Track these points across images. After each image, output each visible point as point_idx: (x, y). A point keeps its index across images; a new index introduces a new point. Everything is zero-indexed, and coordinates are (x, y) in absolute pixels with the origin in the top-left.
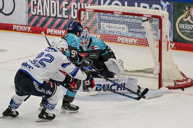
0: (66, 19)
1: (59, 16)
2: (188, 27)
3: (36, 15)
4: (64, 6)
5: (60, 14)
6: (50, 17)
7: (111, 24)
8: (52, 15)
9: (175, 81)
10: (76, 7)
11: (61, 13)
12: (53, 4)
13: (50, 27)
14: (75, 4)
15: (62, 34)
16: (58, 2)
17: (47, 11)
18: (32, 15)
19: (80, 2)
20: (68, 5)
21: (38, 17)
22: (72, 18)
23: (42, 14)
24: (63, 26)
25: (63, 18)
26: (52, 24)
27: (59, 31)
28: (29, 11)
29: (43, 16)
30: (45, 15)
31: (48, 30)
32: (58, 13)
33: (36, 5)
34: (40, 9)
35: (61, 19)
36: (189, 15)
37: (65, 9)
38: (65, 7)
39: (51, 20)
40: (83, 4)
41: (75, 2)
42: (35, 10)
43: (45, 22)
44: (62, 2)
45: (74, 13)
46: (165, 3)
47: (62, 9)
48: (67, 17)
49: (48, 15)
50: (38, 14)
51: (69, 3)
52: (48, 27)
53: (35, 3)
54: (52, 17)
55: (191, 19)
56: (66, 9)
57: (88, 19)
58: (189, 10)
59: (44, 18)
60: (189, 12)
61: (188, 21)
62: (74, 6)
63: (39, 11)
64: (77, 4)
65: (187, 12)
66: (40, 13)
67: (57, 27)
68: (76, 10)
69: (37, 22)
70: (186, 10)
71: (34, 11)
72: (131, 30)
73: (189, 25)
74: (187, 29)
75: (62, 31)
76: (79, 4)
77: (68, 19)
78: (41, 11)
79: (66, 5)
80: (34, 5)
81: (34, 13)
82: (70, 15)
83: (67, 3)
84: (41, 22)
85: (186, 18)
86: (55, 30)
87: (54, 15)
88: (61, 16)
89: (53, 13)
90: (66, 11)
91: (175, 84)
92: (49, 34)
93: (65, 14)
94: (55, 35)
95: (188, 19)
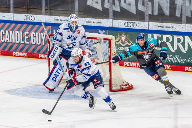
0: (28, 44)
1: (22, 42)
2: (120, 48)
3: (4, 42)
4: (26, 35)
5: (23, 41)
6: (15, 43)
8: (17, 42)
9: (120, 85)
10: (35, 35)
11: (23, 40)
12: (17, 34)
13: (15, 51)
14: (34, 33)
15: (24, 55)
16: (21, 32)
17: (13, 39)
18: (1, 42)
19: (38, 32)
20: (29, 34)
21: (6, 43)
22: (32, 43)
23: (9, 41)
24: (25, 49)
25: (25, 44)
26: (17, 48)
27: (22, 53)
29: (10, 43)
30: (11, 42)
31: (14, 52)
33: (5, 35)
34: (7, 38)
35: (23, 45)
36: (120, 40)
37: (26, 37)
38: (27, 36)
39: (16, 45)
40: (40, 34)
41: (34, 32)
42: (4, 38)
43: (11, 47)
44: (24, 32)
45: (33, 40)
46: (102, 31)
47: (24, 37)
48: (28, 43)
49: (14, 42)
50: (6, 41)
51: (29, 33)
52: (14, 51)
53: (4, 33)
55: (121, 43)
56: (27, 37)
57: (44, 44)
58: (120, 36)
59: (11, 44)
60: (120, 38)
61: (120, 44)
62: (33, 35)
63: (6, 39)
65: (118, 38)
66: (7, 40)
67: (21, 51)
68: (35, 38)
69: (5, 47)
70: (118, 36)
71: (2, 39)
73: (120, 47)
74: (119, 50)
75: (25, 53)
76: (37, 33)
78: (8, 39)
79: (27, 35)
81: (3, 41)
82: (30, 42)
83: (28, 33)
84: (8, 47)
85: (118, 42)
86: (19, 53)
87: (18, 42)
88: (23, 42)
89: (18, 40)
90: (27, 39)
91: (121, 88)
92: (15, 56)
93: (27, 41)
94: (19, 56)
95: (120, 42)
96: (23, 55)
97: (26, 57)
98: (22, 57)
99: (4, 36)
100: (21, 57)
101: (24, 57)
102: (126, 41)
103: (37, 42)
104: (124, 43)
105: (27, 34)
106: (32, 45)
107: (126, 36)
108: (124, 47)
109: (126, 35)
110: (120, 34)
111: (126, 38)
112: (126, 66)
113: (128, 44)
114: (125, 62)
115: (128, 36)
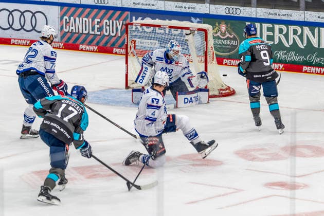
0: (99, 35)
1: (91, 32)
2: (218, 42)
3: (68, 32)
4: (96, 23)
5: (92, 31)
6: (82, 33)
7: (143, 40)
8: (84, 32)
9: (219, 90)
10: (108, 24)
11: (93, 29)
12: (86, 21)
13: (82, 43)
14: (108, 21)
15: (94, 49)
16: (90, 20)
17: (79, 28)
18: (64, 32)
19: (112, 19)
21: (70, 34)
22: (104, 34)
23: (74, 31)
24: (95, 42)
25: (95, 35)
26: (84, 40)
27: (91, 47)
28: (62, 28)
29: (75, 33)
30: (77, 32)
31: (80, 46)
32: (91, 30)
33: (69, 22)
34: (72, 26)
35: (93, 36)
36: (219, 31)
37: (97, 26)
38: (98, 24)
39: (83, 36)
40: (115, 21)
41: (108, 19)
42: (68, 27)
43: (77, 39)
44: (94, 19)
45: (106, 30)
46: (196, 19)
47: (94, 26)
48: (99, 33)
49: (81, 32)
50: (70, 31)
51: (101, 21)
52: (80, 44)
53: (68, 21)
54: (85, 34)
55: (221, 34)
56: (99, 26)
57: (120, 35)
58: (219, 25)
59: (76, 35)
60: (219, 28)
61: (218, 36)
62: (106, 23)
63: (71, 28)
64: (109, 21)
65: (217, 28)
66: (72, 30)
67: (90, 43)
68: (109, 27)
69: (69, 39)
70: (216, 26)
71: (66, 28)
72: (163, 45)
73: (219, 40)
74: (217, 44)
75: (95, 47)
76: (111, 21)
77: (100, 35)
78: (74, 28)
80: (67, 23)
81: (67, 31)
82: (102, 32)
83: (99, 20)
84: (73, 39)
85: (216, 33)
86: (87, 46)
87: (87, 32)
88: (93, 33)
89: (86, 30)
90: (98, 28)
91: (219, 92)
92: (82, 50)
93: (98, 31)
94: (87, 51)
95: (219, 34)
96: (92, 49)
97: (96, 52)
98: (91, 51)
99: (68, 24)
100: (89, 51)
101: (93, 51)
102: (227, 32)
103: (111, 33)
104: (224, 34)
105: (98, 22)
106: (104, 36)
107: (227, 26)
108: (224, 39)
109: (226, 24)
110: (219, 24)
111: (227, 29)
112: (226, 64)
113: (229, 36)
114: (224, 60)
115: (229, 25)
